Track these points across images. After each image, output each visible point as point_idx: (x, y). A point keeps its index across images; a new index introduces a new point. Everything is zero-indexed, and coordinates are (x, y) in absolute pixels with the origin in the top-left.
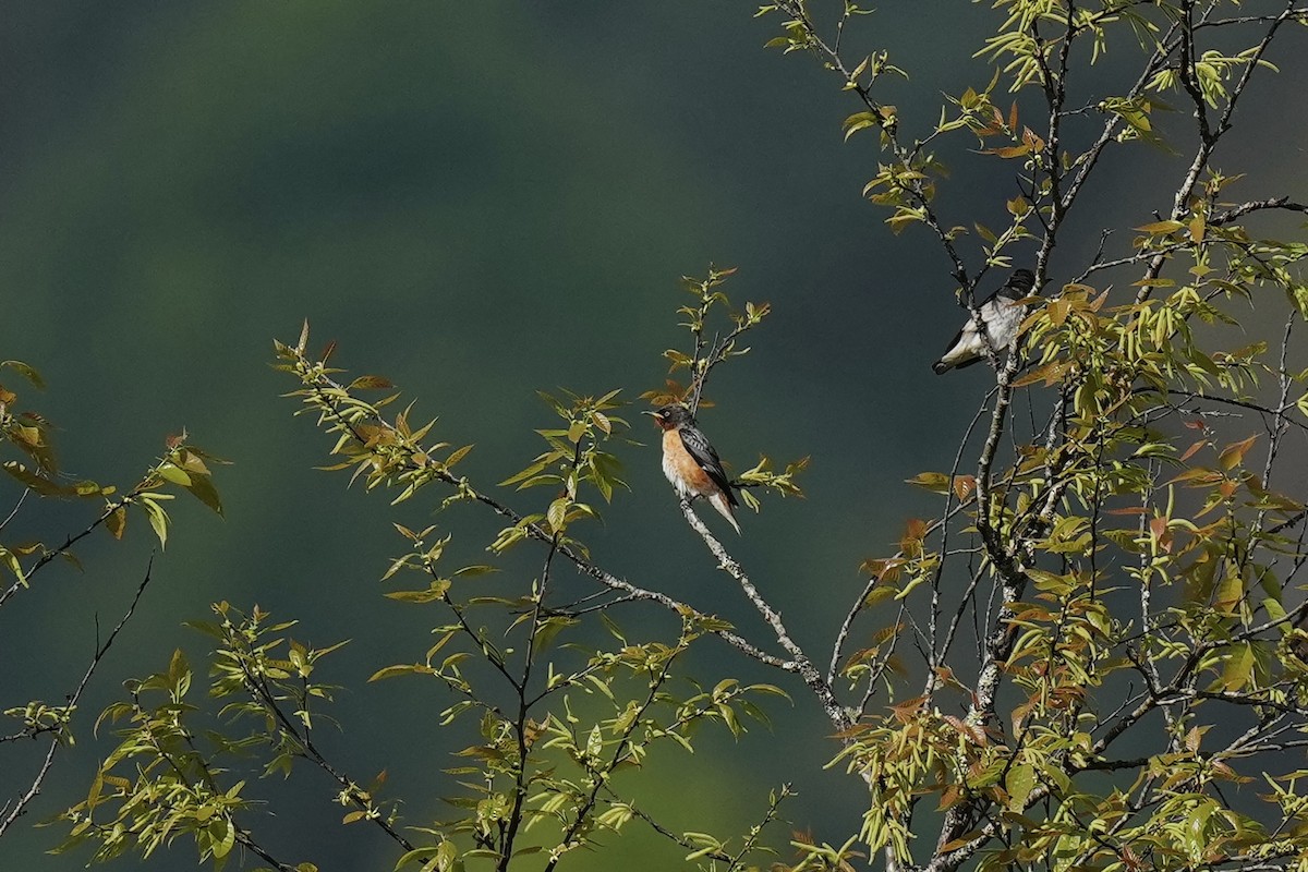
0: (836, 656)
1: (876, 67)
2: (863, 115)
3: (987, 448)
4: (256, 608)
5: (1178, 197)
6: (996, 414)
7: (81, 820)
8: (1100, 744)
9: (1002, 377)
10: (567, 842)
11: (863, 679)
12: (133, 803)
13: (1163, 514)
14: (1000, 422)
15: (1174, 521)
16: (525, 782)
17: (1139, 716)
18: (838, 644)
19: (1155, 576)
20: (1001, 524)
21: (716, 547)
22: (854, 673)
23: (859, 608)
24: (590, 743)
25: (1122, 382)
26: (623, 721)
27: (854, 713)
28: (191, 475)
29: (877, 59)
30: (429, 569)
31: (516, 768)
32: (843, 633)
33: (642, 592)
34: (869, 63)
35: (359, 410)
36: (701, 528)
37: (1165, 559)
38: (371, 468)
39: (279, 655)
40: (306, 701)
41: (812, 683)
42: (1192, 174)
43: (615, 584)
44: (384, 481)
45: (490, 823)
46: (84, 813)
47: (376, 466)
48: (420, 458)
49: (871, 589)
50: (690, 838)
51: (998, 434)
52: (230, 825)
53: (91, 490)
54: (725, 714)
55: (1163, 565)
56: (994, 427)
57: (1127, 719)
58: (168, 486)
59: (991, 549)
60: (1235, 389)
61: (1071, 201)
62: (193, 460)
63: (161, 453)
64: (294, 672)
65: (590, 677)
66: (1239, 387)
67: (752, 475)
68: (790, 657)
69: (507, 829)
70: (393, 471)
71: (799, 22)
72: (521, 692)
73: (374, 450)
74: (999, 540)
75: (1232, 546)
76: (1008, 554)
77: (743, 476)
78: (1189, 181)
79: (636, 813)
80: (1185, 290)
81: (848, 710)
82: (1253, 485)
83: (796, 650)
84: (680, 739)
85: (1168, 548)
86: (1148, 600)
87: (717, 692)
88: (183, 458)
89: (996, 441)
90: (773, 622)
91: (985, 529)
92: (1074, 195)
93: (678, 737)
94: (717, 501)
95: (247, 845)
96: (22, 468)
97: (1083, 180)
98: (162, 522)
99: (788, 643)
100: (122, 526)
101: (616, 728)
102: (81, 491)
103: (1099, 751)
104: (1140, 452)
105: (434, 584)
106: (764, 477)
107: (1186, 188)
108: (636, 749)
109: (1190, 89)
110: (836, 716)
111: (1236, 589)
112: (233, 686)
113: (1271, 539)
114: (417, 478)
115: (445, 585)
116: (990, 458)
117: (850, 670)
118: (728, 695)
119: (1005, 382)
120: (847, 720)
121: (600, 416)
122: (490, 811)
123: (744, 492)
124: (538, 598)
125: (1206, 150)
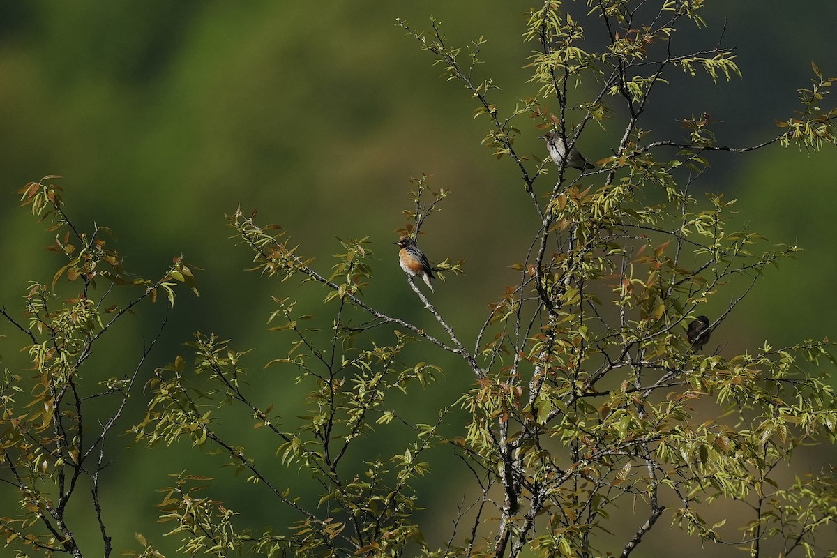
0: (477, 346)
1: (487, 86)
2: (482, 108)
3: (539, 253)
4: (213, 334)
5: (622, 142)
6: (543, 239)
7: (139, 432)
8: (588, 385)
9: (545, 222)
10: (353, 434)
11: (489, 355)
12: (162, 422)
13: (629, 277)
14: (545, 242)
15: (634, 280)
16: (334, 408)
17: (604, 373)
18: (478, 340)
19: (626, 304)
20: (547, 287)
21: (423, 299)
22: (486, 353)
23: (487, 324)
24: (360, 391)
25: (595, 226)
26: (373, 382)
27: (485, 371)
28: (184, 276)
29: (487, 82)
30: (287, 316)
31: (329, 402)
32: (480, 336)
33: (391, 319)
34: (484, 85)
35: (268, 239)
36: (416, 290)
37: (629, 297)
38: (269, 268)
39: (223, 355)
40: (235, 375)
41: (466, 358)
42: (628, 131)
43: (380, 316)
44: (276, 273)
45: (319, 426)
46: (141, 429)
47: (272, 267)
48: (290, 264)
49: (492, 316)
50: (419, 427)
51: (544, 248)
52: (204, 431)
53: (140, 282)
54: (419, 377)
55: (629, 300)
56: (542, 245)
57: (599, 375)
58: (173, 281)
59: (543, 298)
60: (654, 224)
61: (573, 145)
62: (185, 269)
63: (170, 265)
64: (230, 362)
65: (361, 361)
66: (655, 222)
67: (442, 265)
68: (457, 347)
69: (327, 427)
70: (279, 269)
71: (452, 67)
72: (330, 368)
73: (271, 260)
74: (546, 294)
75: (660, 290)
76: (550, 300)
77: (438, 266)
78: (626, 134)
79: (395, 416)
80: (617, 188)
81: (482, 370)
82: (670, 264)
83: (459, 344)
84: (401, 388)
85: (630, 292)
86: (623, 315)
87: (416, 368)
88: (182, 268)
89: (543, 251)
90: (449, 331)
91: (540, 289)
92: (574, 143)
93: (400, 387)
94: (425, 278)
95: (213, 439)
96: (109, 274)
97: (578, 136)
98: (172, 296)
99: (455, 341)
100: (155, 297)
101: (371, 385)
102: (136, 282)
103: (588, 388)
104: (610, 253)
105: (289, 323)
106: (448, 266)
107: (625, 137)
108: (380, 394)
109: (625, 95)
110: (477, 373)
111: (662, 308)
112: (205, 368)
113: (677, 287)
114: (290, 272)
115: (294, 323)
116: (541, 258)
117: (484, 352)
118: (421, 369)
119: (546, 225)
120: (482, 374)
121: (360, 248)
122: (319, 421)
123: (438, 273)
124: (336, 327)
125: (634, 120)
